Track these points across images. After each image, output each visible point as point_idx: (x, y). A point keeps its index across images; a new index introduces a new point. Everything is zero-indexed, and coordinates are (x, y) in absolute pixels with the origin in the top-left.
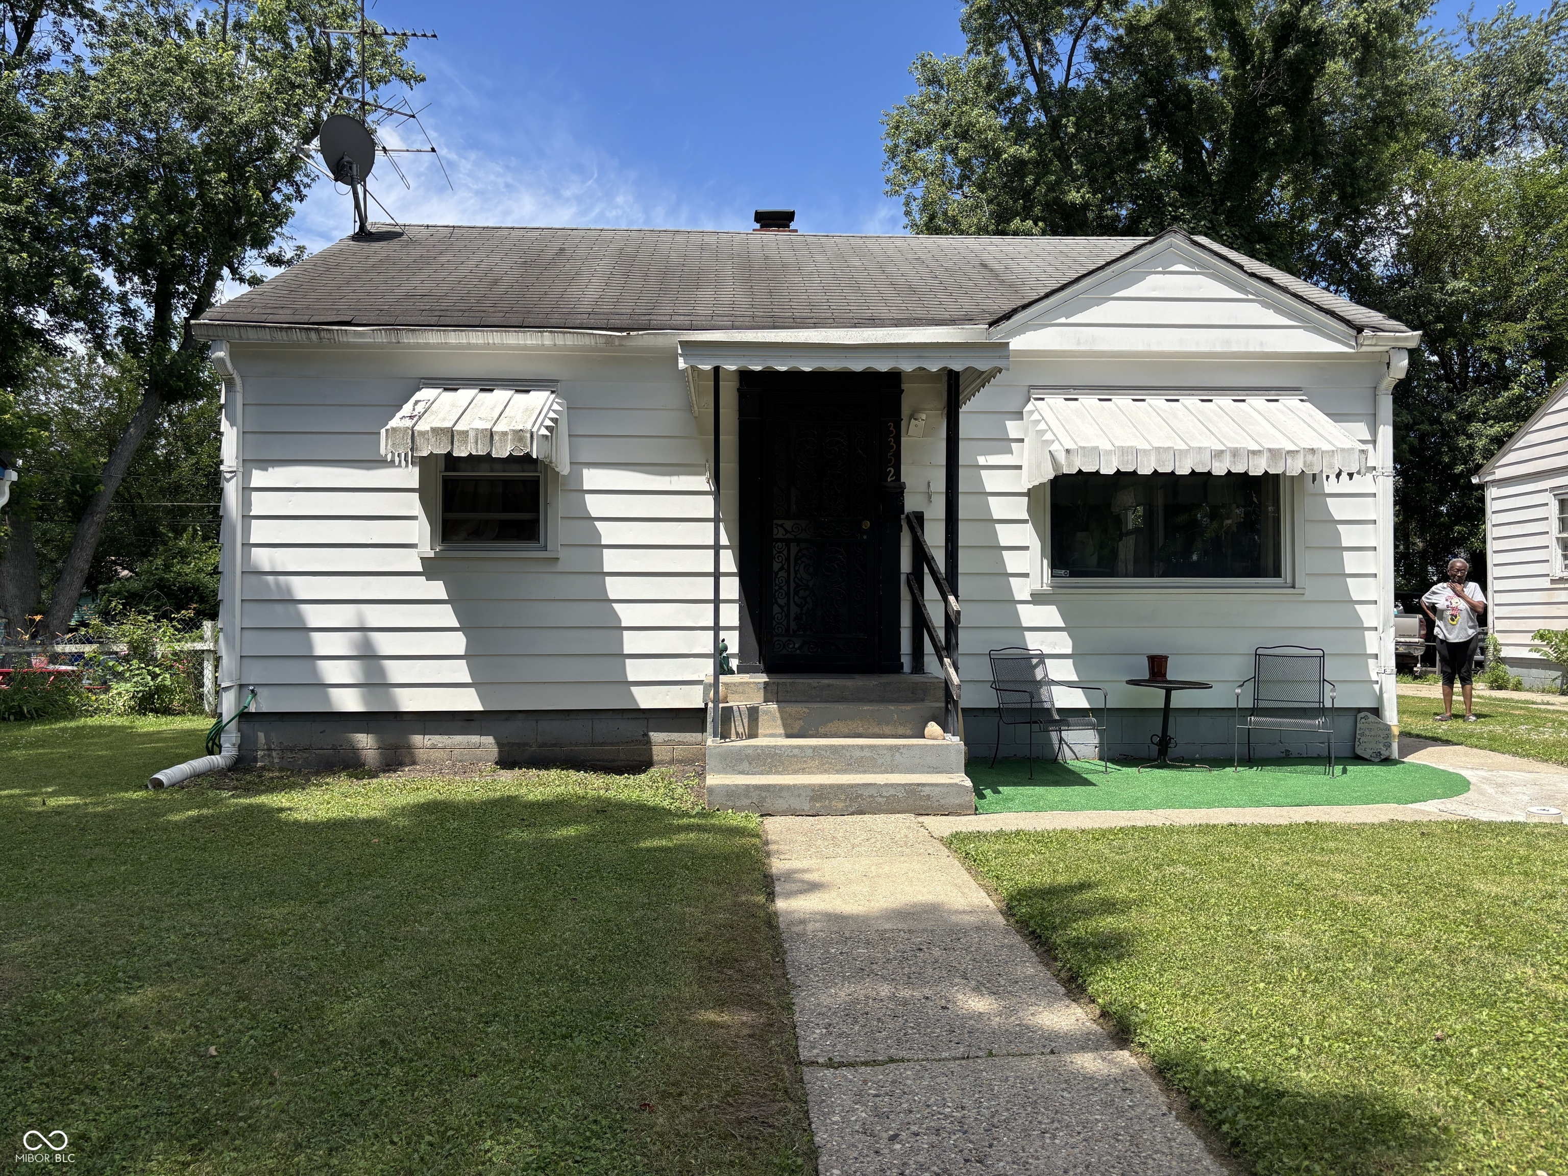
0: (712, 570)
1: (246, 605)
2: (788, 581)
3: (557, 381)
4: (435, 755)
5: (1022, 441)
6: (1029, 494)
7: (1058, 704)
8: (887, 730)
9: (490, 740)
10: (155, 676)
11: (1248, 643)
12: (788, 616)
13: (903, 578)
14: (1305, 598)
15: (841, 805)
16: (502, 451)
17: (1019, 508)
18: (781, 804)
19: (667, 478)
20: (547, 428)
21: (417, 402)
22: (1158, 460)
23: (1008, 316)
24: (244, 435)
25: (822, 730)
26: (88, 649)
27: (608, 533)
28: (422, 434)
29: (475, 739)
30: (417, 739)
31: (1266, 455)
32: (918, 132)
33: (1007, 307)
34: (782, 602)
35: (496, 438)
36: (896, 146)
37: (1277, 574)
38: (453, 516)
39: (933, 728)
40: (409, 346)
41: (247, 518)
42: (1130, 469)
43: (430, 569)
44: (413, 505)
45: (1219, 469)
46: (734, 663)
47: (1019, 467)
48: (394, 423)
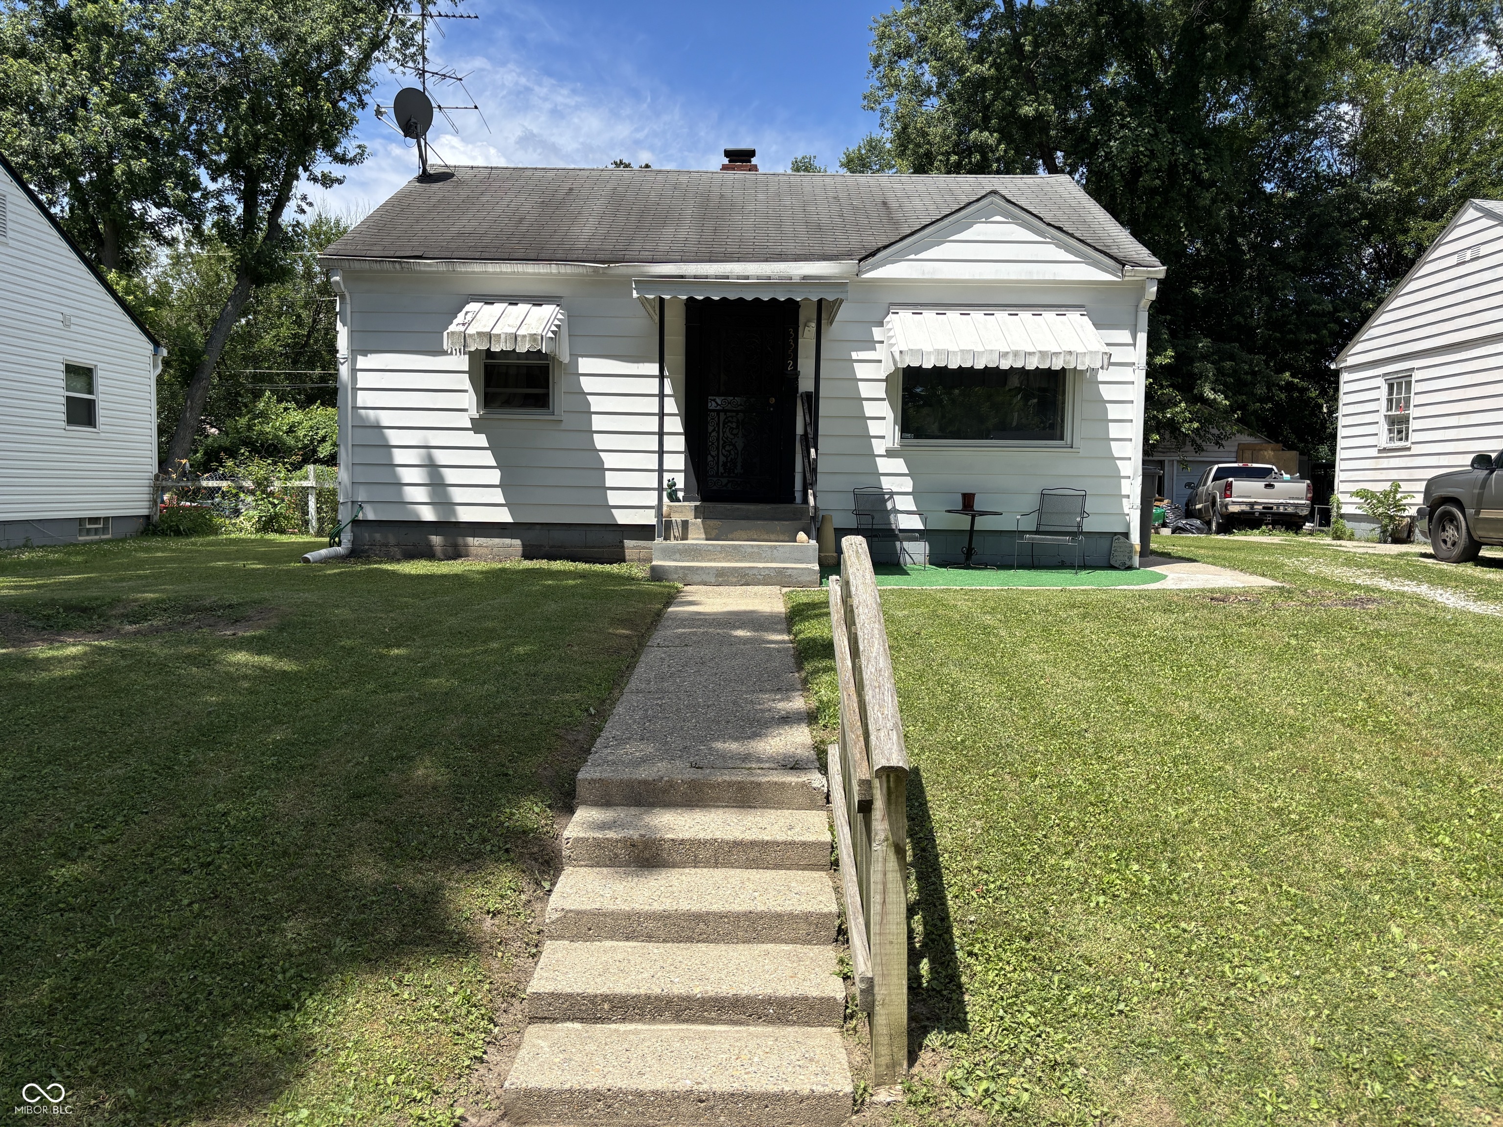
0: (657, 430)
1: (356, 448)
2: (718, 440)
3: (561, 297)
4: (481, 551)
5: (882, 342)
6: (886, 380)
7: (902, 527)
8: (773, 537)
9: (518, 542)
10: (275, 506)
11: (1036, 487)
12: (718, 463)
13: (798, 438)
14: (1080, 455)
15: (735, 580)
16: (522, 348)
17: (880, 390)
18: (697, 578)
19: (636, 365)
20: (553, 332)
21: (467, 313)
22: (962, 359)
23: (873, 254)
24: (352, 334)
25: (730, 536)
26: (224, 485)
27: (596, 404)
28: (471, 336)
29: (508, 541)
30: (470, 540)
31: (1037, 355)
32: (898, 45)
33: (874, 246)
34: (714, 453)
35: (519, 339)
36: (880, 56)
37: (1062, 438)
38: (491, 390)
39: (802, 536)
40: (461, 272)
41: (355, 390)
42: (943, 365)
43: (477, 426)
44: (465, 382)
45: (1005, 365)
46: (681, 495)
47: (880, 361)
48: (452, 328)
